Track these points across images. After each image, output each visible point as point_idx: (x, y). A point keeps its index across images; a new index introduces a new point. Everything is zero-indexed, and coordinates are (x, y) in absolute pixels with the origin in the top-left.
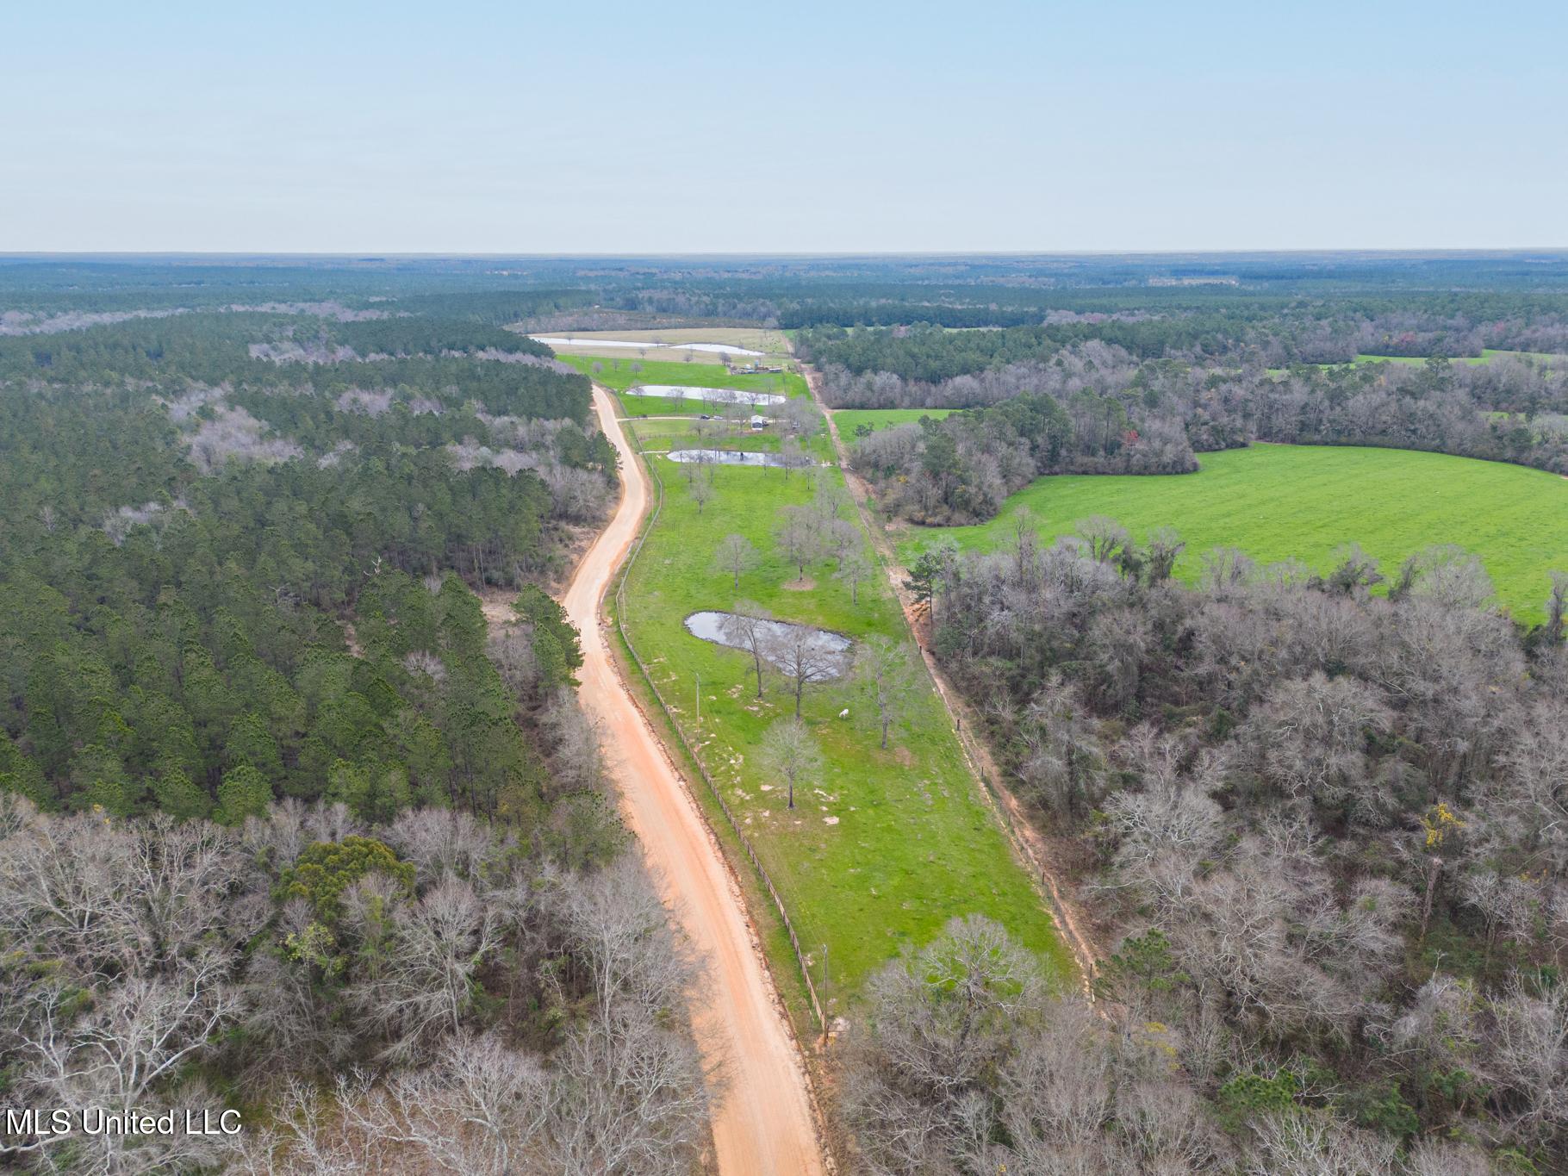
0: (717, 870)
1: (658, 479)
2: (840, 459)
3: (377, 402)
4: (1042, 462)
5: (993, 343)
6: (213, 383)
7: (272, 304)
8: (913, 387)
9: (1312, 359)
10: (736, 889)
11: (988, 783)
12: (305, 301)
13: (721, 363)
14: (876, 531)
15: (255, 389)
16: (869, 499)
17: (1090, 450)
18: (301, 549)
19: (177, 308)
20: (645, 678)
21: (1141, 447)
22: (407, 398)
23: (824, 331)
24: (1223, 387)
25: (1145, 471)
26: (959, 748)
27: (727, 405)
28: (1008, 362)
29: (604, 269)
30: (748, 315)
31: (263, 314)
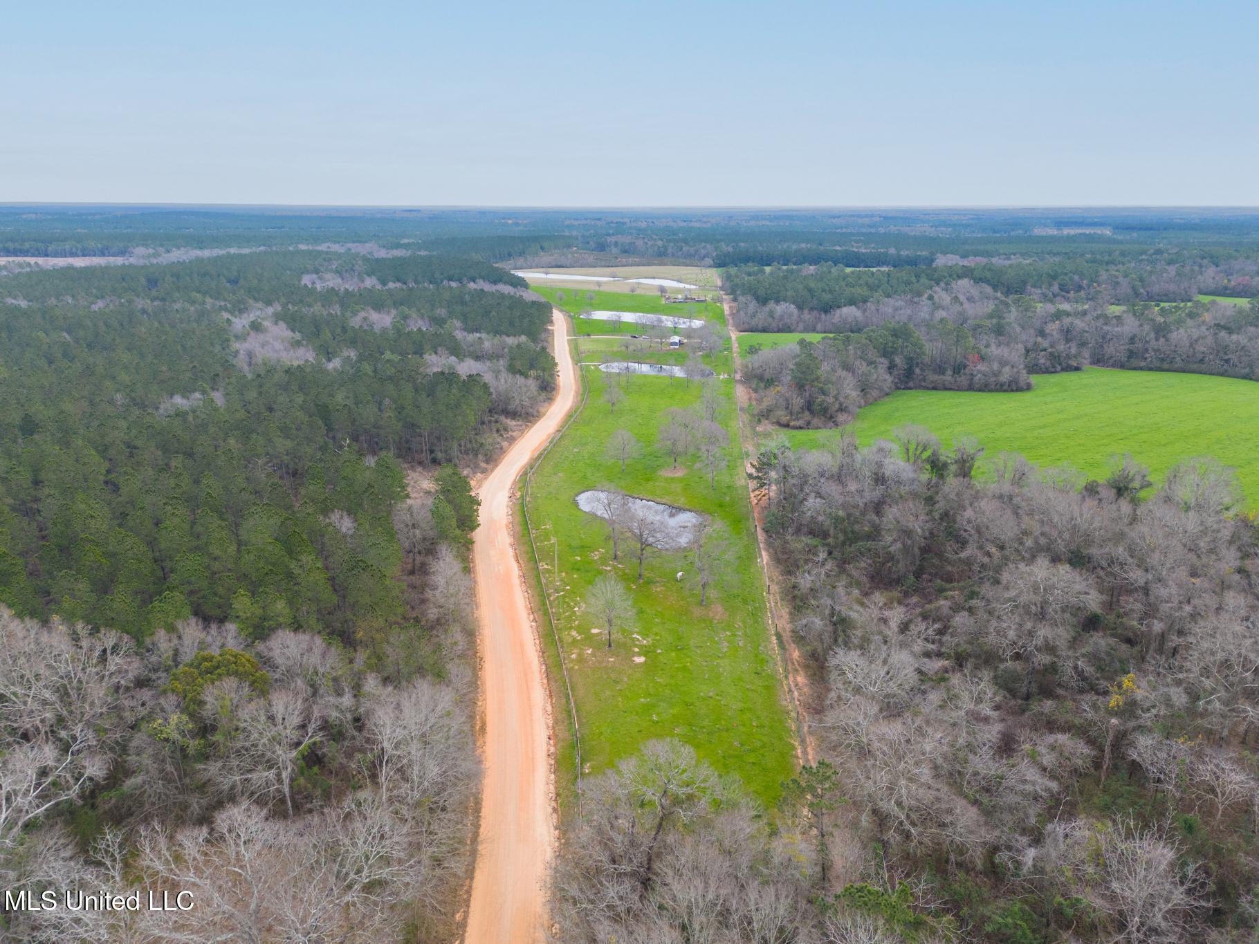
0: (539, 694)
1: (587, 385)
2: (736, 372)
3: (383, 320)
4: (899, 379)
5: (880, 281)
6: (269, 303)
7: (327, 244)
8: (807, 316)
9: (1157, 298)
10: (549, 709)
11: (779, 637)
12: (354, 242)
13: (659, 294)
14: (748, 431)
15: (296, 308)
16: (750, 405)
17: (941, 370)
18: (285, 431)
19: (260, 246)
20: (530, 540)
21: (983, 369)
22: (405, 318)
23: (747, 269)
24: (1067, 321)
25: (985, 388)
26: (766, 608)
27: (653, 327)
28: (889, 296)
29: (586, 219)
30: (690, 256)
31: (320, 252)
